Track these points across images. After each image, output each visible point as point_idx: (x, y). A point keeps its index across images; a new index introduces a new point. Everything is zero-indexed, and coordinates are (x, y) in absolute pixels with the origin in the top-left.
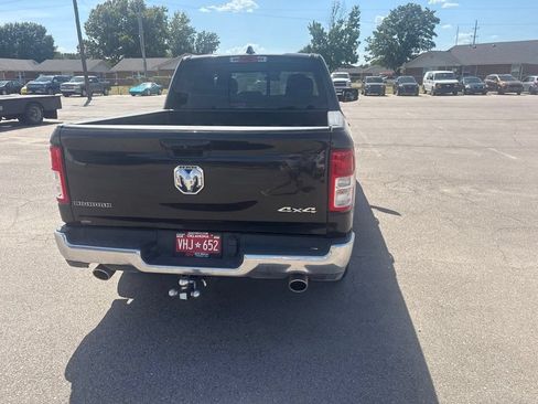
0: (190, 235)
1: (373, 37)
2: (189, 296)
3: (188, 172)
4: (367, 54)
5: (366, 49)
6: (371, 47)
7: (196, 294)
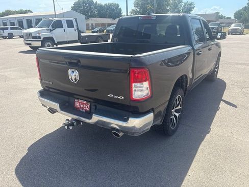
0: (80, 101)
2: (68, 128)
3: (73, 72)
7: (71, 128)
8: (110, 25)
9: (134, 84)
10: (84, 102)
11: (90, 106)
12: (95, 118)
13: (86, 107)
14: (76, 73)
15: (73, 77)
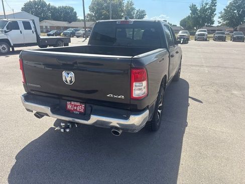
0: (73, 103)
1: (223, 11)
2: (65, 131)
3: (68, 74)
4: (220, 20)
5: (219, 18)
6: (222, 17)
7: (68, 130)
8: (66, 28)
9: (134, 84)
10: (78, 104)
11: (85, 107)
12: (94, 119)
13: (81, 108)
14: (72, 74)
15: (68, 79)
